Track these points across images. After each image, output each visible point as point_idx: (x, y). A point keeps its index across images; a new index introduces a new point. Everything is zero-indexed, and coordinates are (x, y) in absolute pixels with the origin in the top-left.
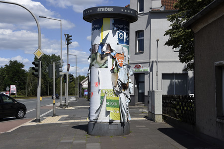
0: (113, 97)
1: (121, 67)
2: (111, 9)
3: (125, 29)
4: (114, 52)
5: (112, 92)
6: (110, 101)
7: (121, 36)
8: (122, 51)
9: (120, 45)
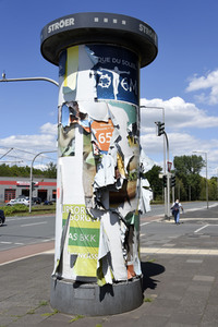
0: (86, 223)
1: (106, 152)
2: (71, 22)
3: (116, 65)
4: (88, 119)
5: (83, 211)
6: (79, 230)
7: (106, 81)
8: (107, 116)
9: (103, 102)
